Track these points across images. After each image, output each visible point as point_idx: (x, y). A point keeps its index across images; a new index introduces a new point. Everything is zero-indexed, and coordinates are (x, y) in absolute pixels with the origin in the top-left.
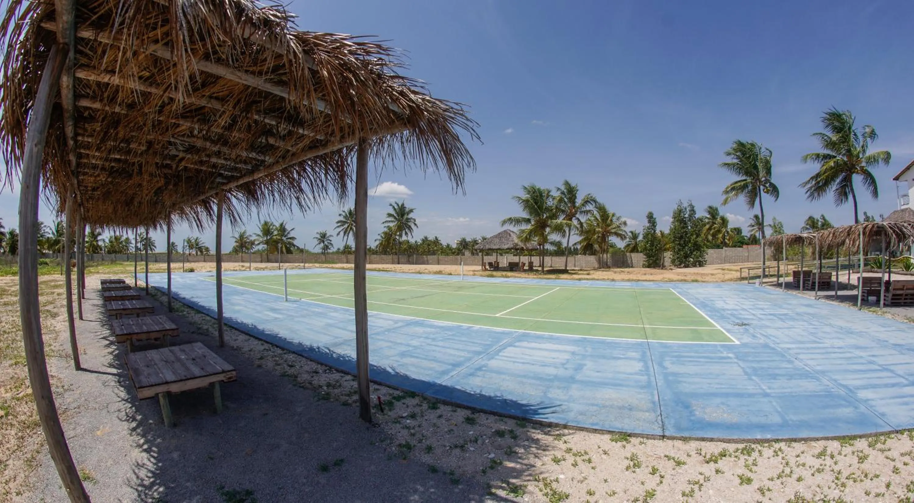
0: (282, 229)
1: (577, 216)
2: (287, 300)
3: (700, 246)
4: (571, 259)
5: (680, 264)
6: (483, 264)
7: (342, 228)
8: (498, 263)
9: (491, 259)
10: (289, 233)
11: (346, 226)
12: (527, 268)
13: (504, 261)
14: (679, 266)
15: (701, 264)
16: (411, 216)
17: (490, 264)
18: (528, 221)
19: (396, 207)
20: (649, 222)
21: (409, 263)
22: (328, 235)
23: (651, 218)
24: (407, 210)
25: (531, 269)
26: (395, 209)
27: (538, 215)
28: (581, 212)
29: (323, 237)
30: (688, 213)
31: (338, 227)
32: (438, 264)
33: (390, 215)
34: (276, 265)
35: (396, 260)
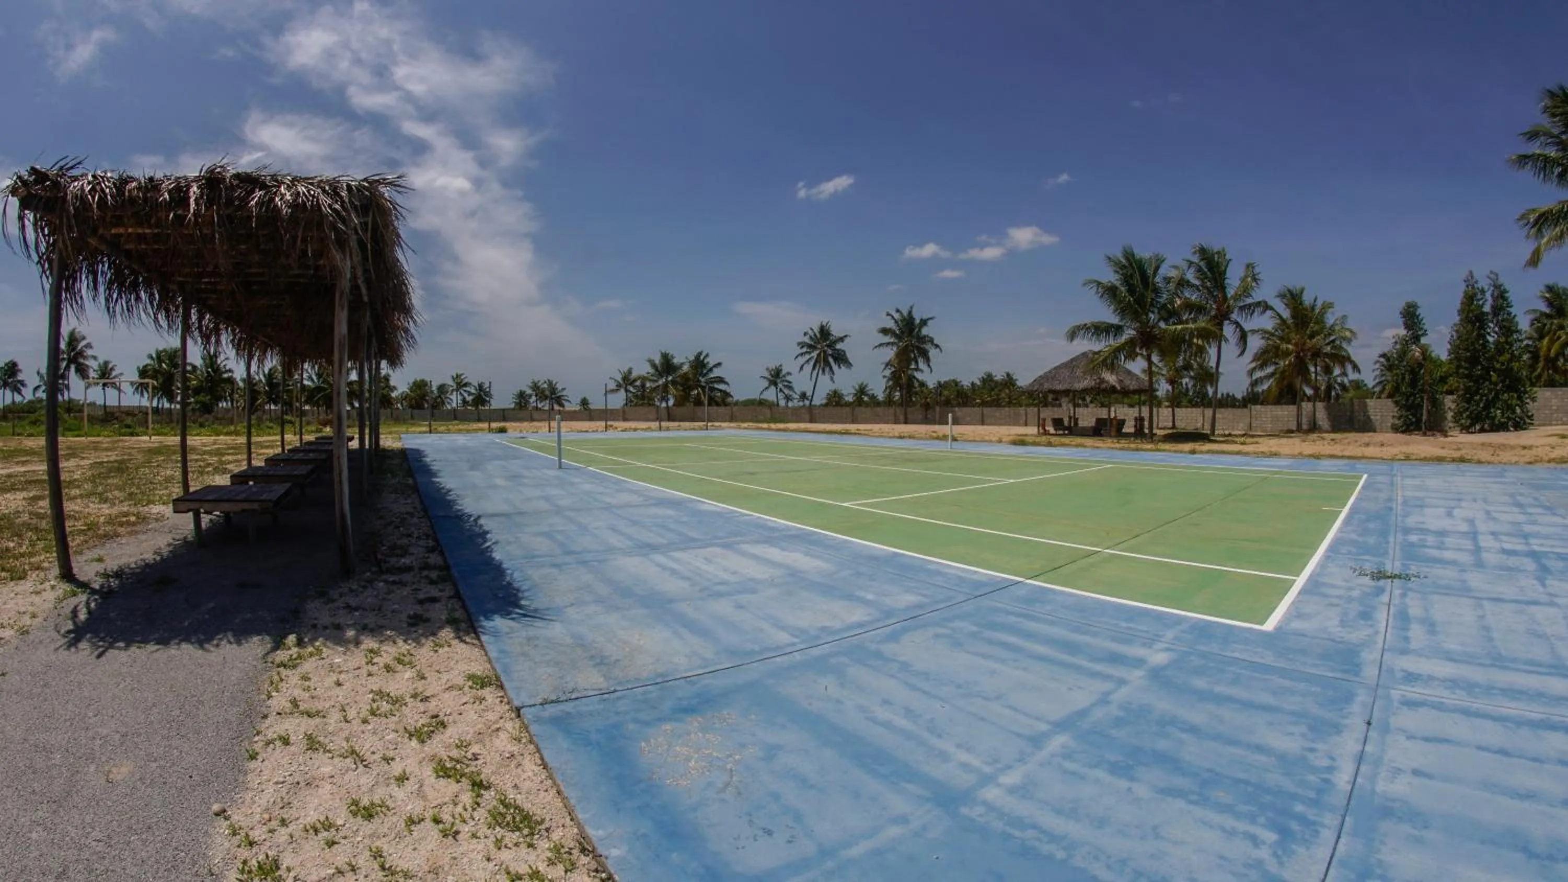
0: (699, 364)
1: (1234, 316)
2: (560, 467)
3: (1519, 380)
4: (1222, 414)
5: (1472, 425)
6: (1041, 424)
7: (808, 357)
8: (1076, 420)
9: (1064, 411)
10: (711, 370)
11: (815, 354)
12: (1132, 430)
13: (1087, 416)
14: (1466, 429)
15: (1520, 425)
16: (925, 331)
17: (1058, 423)
18: (1118, 329)
19: (897, 316)
20: (1407, 327)
21: (926, 421)
22: (784, 372)
23: (1411, 317)
24: (917, 321)
25: (1139, 433)
26: (896, 322)
27: (1136, 316)
28: (1242, 308)
29: (776, 377)
30: (1490, 301)
31: (802, 354)
32: (983, 423)
33: (885, 331)
34: (701, 424)
35: (902, 417)
